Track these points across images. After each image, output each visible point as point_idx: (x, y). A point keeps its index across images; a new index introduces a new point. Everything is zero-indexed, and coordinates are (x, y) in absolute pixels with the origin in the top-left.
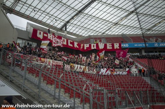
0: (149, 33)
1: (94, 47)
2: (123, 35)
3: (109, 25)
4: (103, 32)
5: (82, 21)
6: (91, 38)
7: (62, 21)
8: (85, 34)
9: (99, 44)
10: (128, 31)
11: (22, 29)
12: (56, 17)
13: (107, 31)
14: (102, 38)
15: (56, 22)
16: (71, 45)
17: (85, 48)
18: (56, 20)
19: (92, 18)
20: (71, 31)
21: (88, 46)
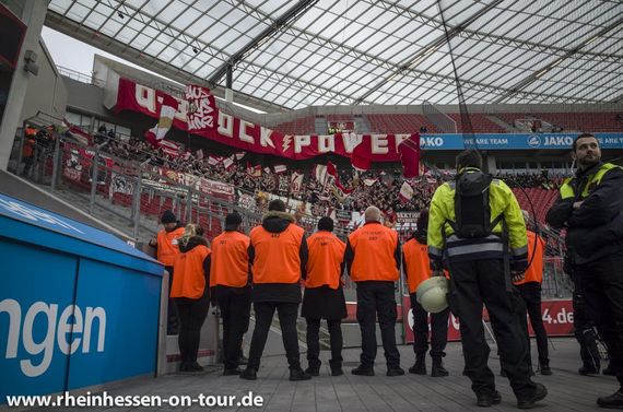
0: (513, 101)
1: (327, 146)
2: (426, 106)
3: (380, 71)
4: (357, 96)
5: (286, 54)
6: (317, 116)
7: (215, 52)
8: (295, 100)
9: (345, 135)
10: (442, 94)
11: (81, 80)
12: (195, 39)
13: (372, 91)
14: (356, 116)
15: (194, 58)
16: (250, 139)
17: (298, 149)
18: (195, 51)
19: (322, 46)
20: (248, 90)
21: (307, 142)
